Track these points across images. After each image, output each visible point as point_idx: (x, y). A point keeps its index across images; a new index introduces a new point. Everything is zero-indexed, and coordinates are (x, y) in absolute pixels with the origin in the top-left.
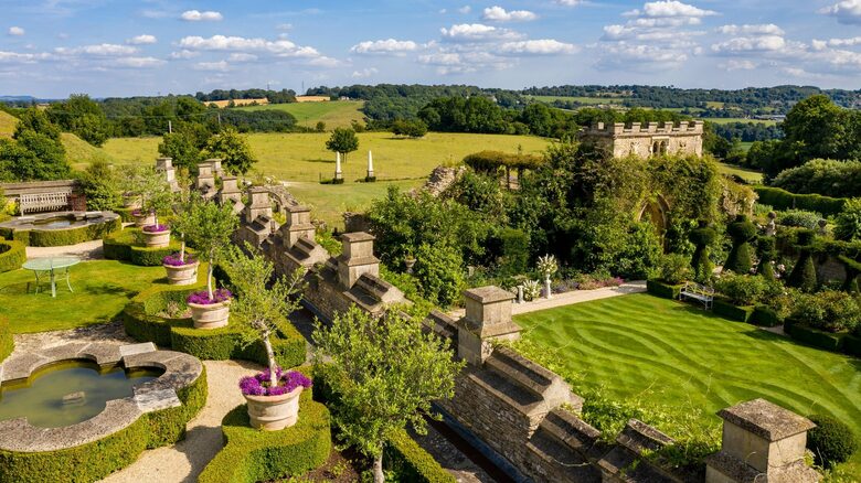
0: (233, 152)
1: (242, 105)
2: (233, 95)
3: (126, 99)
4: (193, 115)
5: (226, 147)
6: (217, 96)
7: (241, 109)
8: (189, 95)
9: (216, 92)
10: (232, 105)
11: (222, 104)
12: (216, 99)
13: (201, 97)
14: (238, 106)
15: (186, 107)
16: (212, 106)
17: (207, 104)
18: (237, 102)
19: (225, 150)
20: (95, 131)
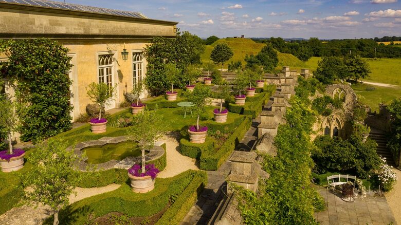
0: (358, 67)
1: (397, 44)
2: (394, 39)
3: (341, 40)
4: (365, 48)
5: (355, 64)
6: (385, 39)
7: (396, 46)
8: (371, 39)
9: (385, 37)
10: (392, 44)
11: (387, 44)
12: (385, 41)
13: (377, 40)
14: (396, 44)
15: (362, 44)
16: (381, 44)
17: (379, 43)
18: (395, 43)
19: (354, 66)
20: (305, 53)
